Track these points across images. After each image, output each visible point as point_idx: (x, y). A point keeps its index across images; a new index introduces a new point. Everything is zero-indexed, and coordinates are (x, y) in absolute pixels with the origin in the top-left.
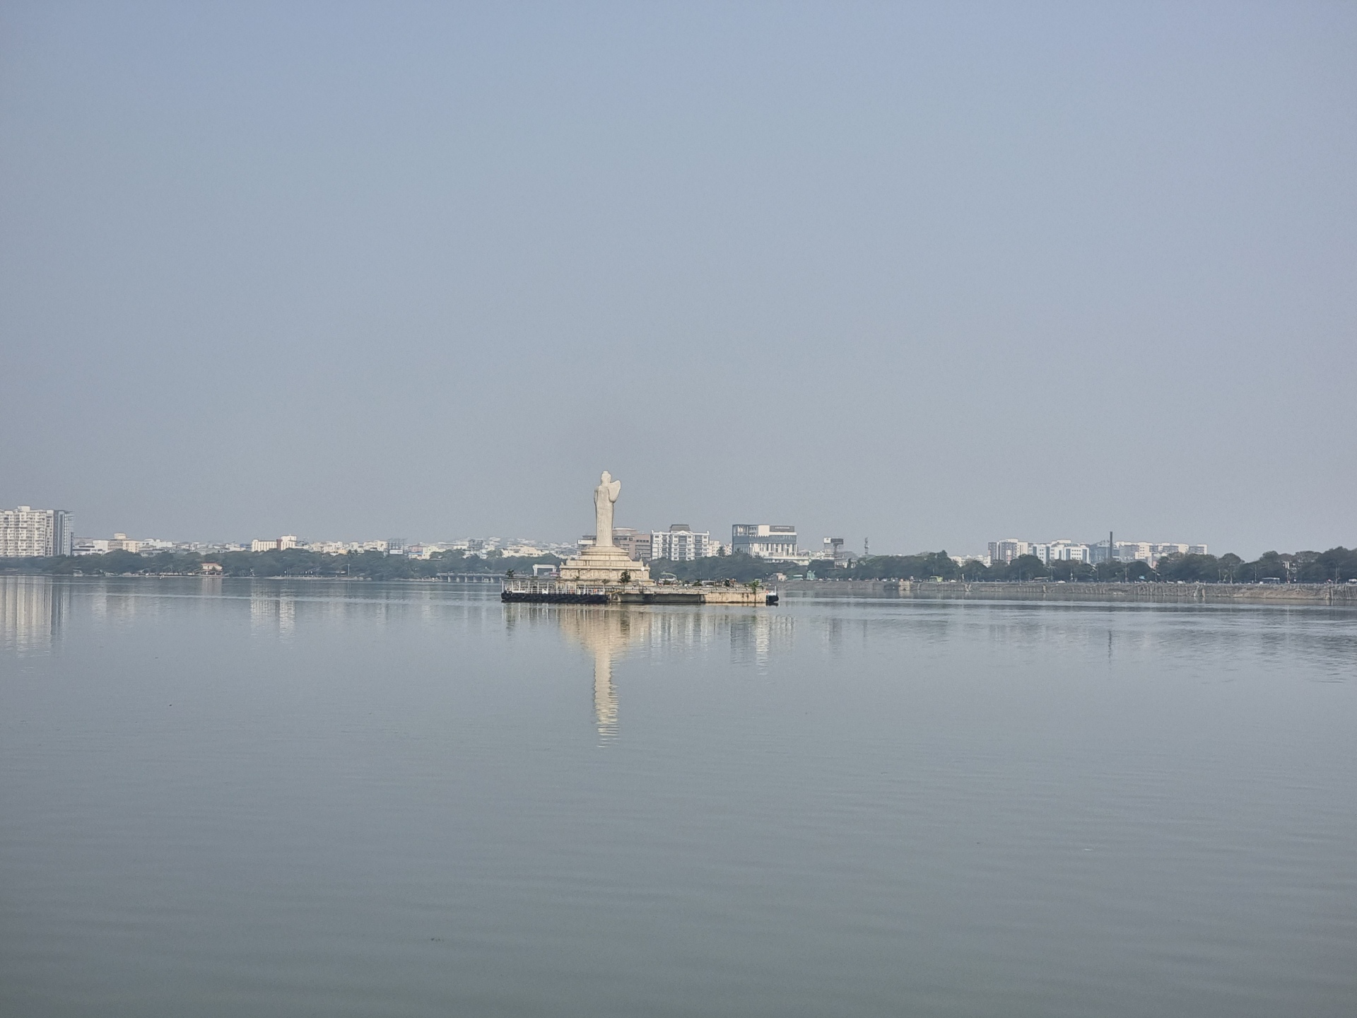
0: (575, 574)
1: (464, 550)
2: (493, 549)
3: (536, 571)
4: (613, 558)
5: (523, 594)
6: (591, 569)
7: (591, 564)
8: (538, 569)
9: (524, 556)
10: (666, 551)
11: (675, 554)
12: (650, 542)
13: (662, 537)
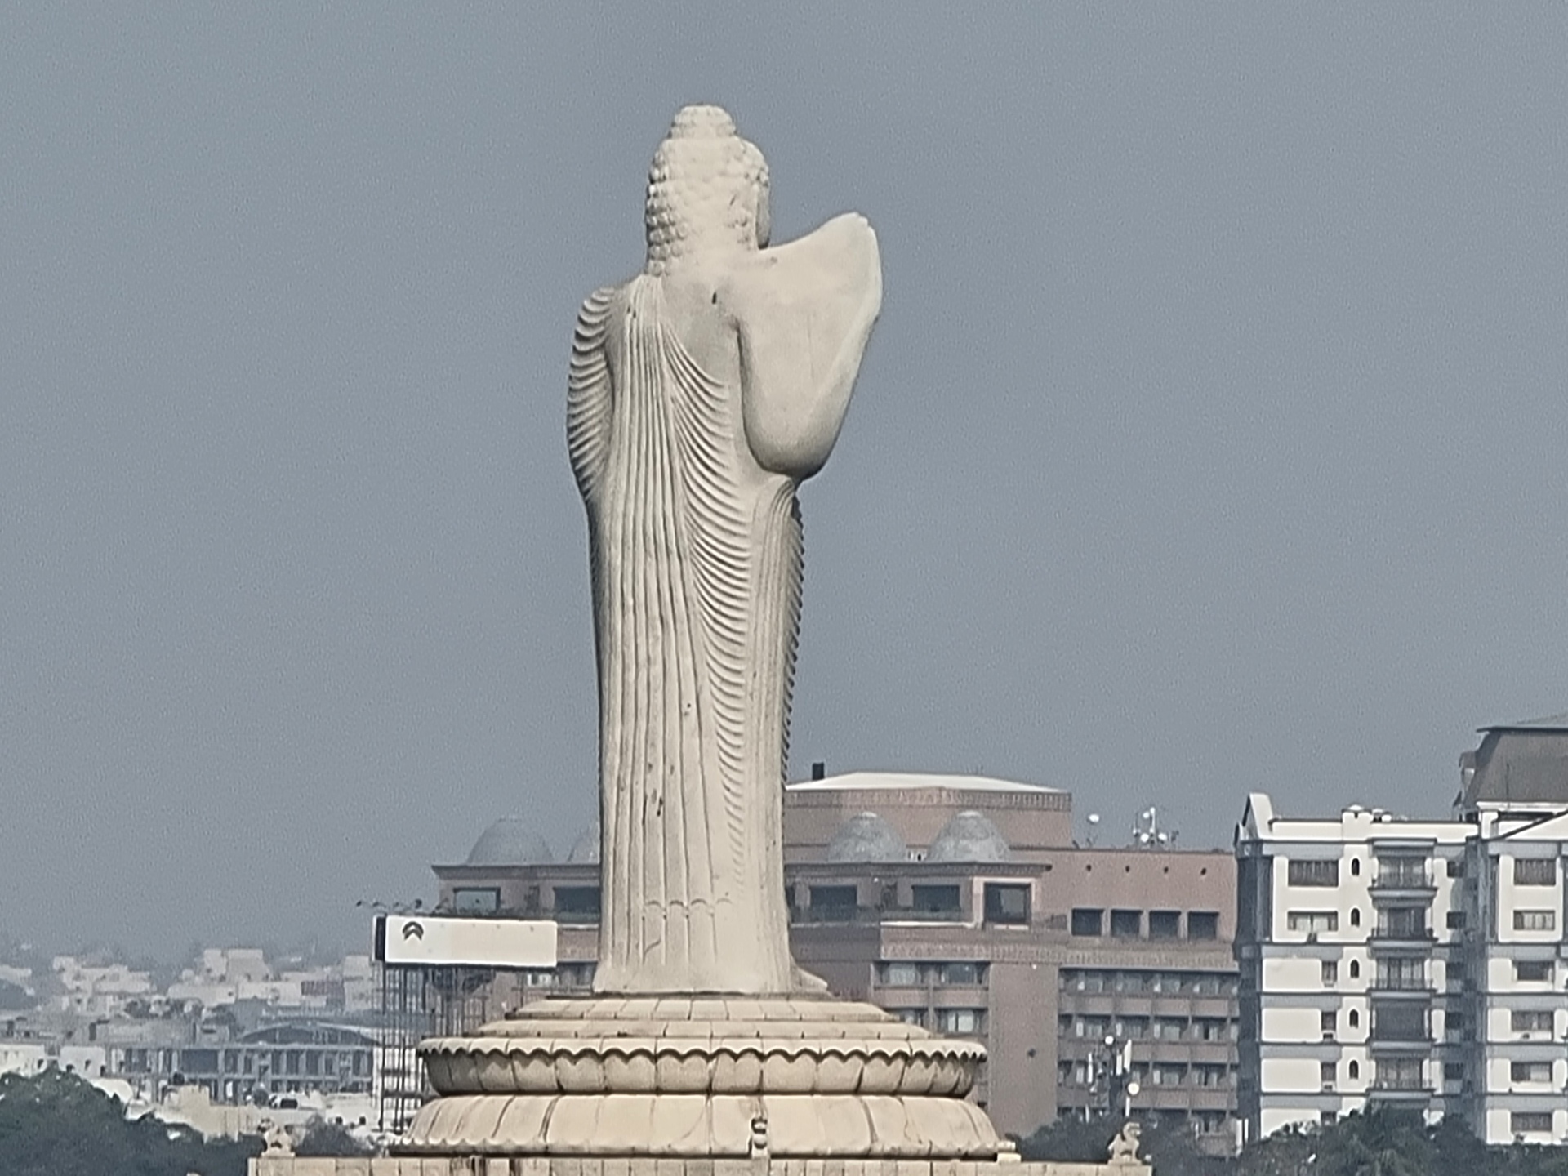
4: (794, 1123)
10: (1420, 1033)
11: (1520, 1071)
12: (1228, 928)
13: (1372, 868)
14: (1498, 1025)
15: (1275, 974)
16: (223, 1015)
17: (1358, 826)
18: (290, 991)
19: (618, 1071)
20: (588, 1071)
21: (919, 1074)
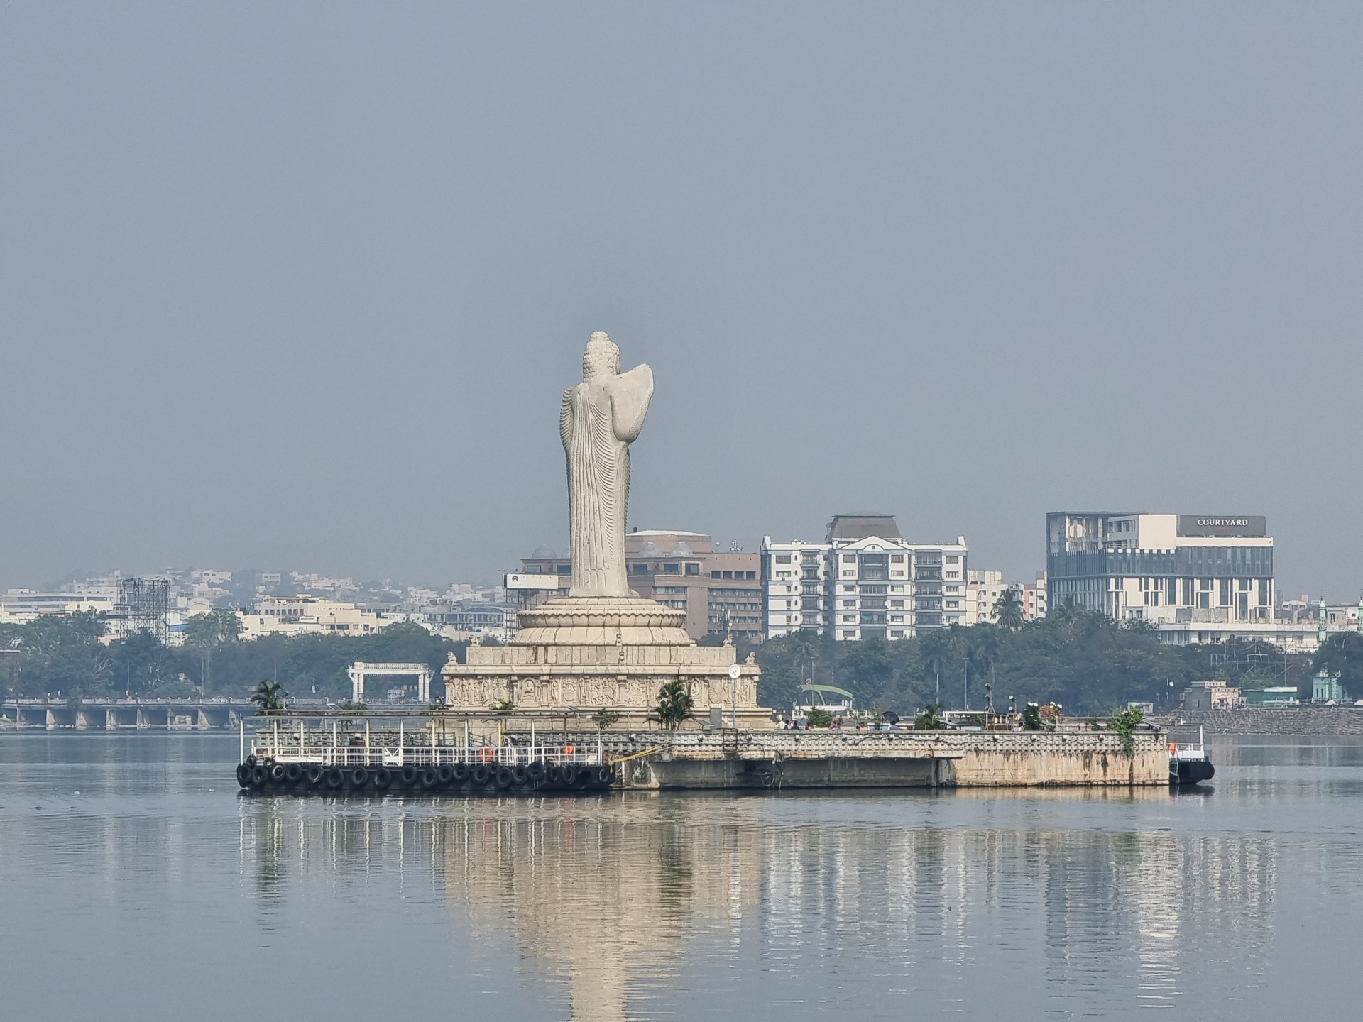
0: (496, 694)
1: (103, 615)
2: (207, 612)
3: (358, 686)
4: (629, 635)
5: (314, 768)
6: (553, 676)
7: (551, 659)
8: (367, 677)
9: (315, 635)
10: (816, 607)
11: (845, 618)
12: (758, 576)
13: (800, 558)
14: (839, 604)
15: (773, 590)
16: (459, 604)
17: (797, 545)
18: (479, 597)
19: (577, 620)
20: (568, 620)
21: (666, 621)
